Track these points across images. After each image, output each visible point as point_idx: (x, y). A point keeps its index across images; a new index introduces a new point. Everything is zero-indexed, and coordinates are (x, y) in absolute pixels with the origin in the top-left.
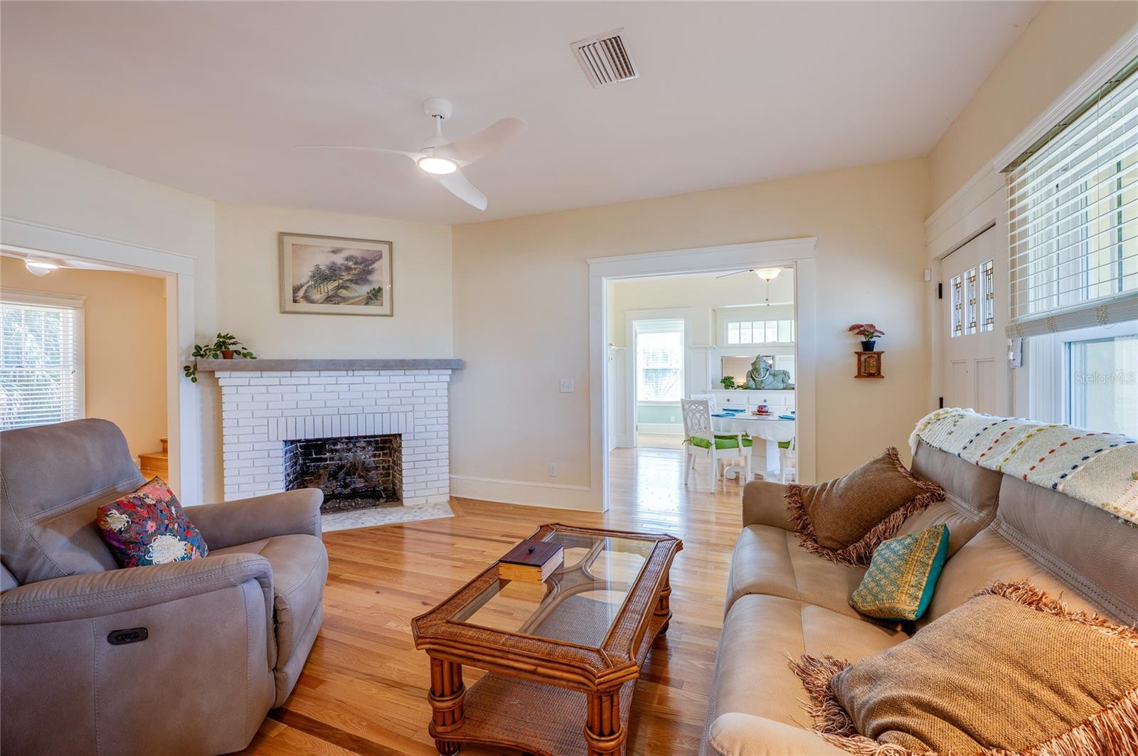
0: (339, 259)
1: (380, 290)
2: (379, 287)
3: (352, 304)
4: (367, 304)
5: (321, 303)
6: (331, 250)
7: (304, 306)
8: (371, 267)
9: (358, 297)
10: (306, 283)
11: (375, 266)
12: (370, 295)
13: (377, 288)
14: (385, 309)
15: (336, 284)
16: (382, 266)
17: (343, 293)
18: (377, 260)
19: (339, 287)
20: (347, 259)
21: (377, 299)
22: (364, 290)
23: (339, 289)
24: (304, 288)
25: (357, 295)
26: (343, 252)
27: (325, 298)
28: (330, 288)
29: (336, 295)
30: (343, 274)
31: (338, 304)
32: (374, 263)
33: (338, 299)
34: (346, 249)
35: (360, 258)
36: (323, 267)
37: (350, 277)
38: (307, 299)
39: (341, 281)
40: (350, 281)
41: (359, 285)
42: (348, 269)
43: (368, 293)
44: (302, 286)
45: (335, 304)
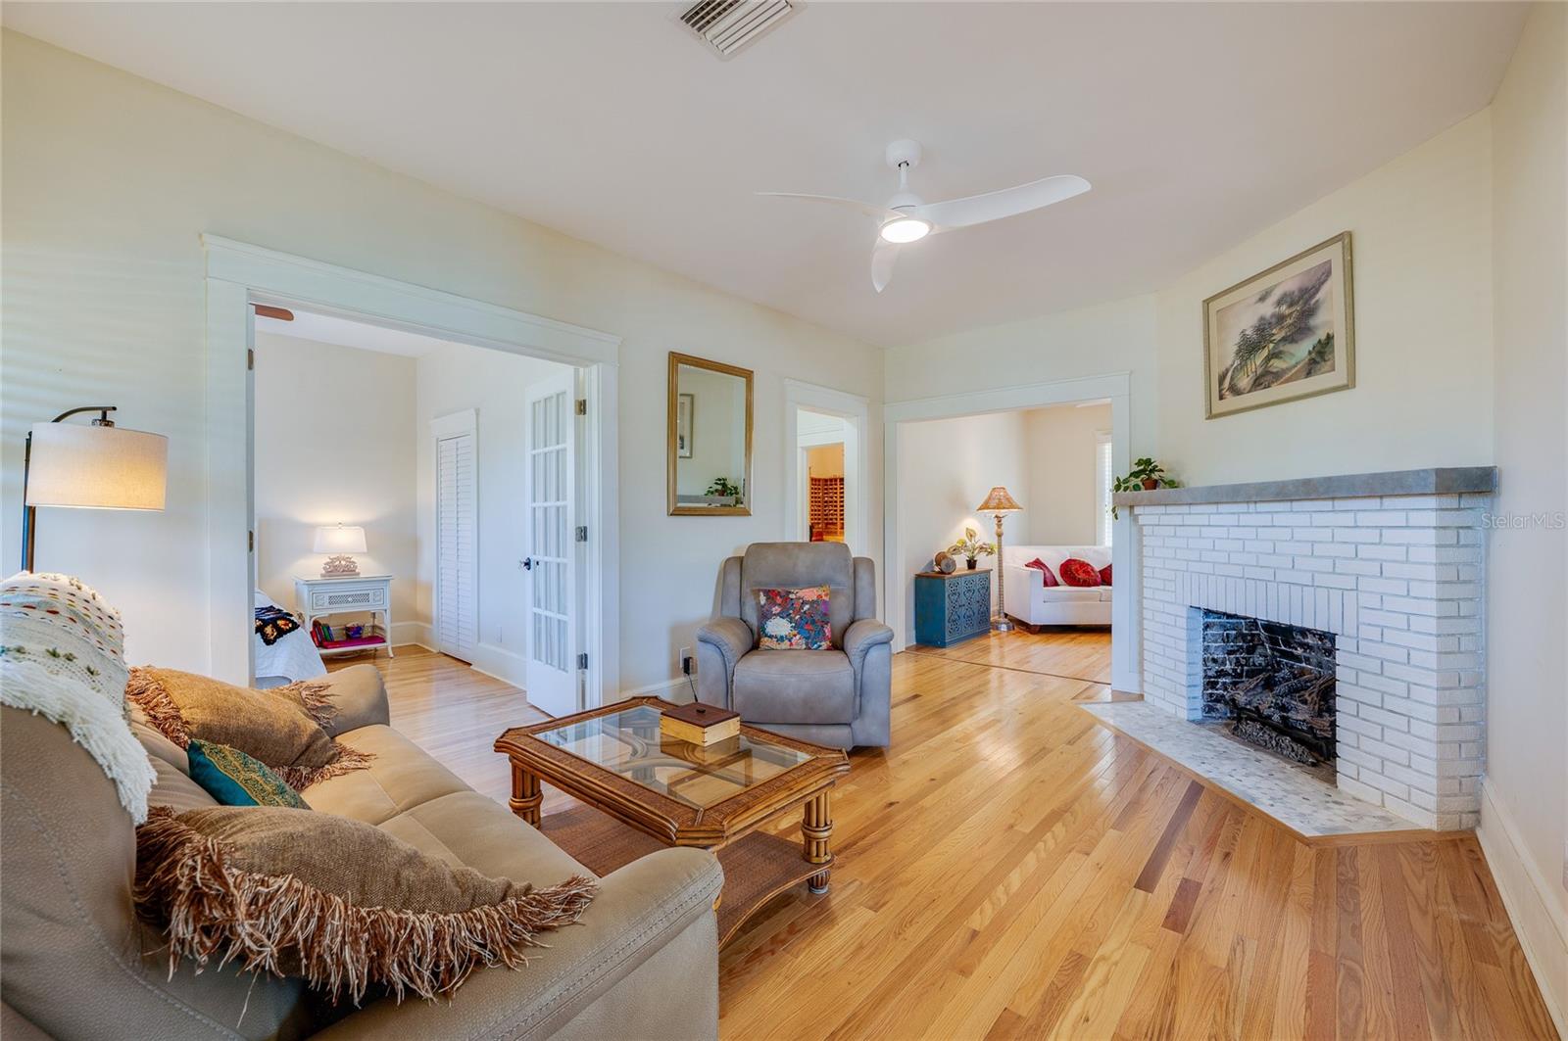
0: (1268, 309)
1: (1330, 338)
2: (1328, 334)
3: (1287, 381)
4: (1309, 374)
5: (1249, 392)
6: (1258, 297)
7: (1232, 402)
8: (1314, 301)
9: (1295, 366)
10: (1232, 366)
11: (1319, 296)
12: (1313, 355)
13: (1323, 337)
14: (1338, 376)
15: (1265, 353)
16: (1332, 292)
17: (1277, 365)
18: (1323, 283)
19: (1268, 358)
20: (1279, 303)
21: (1325, 361)
22: (1303, 350)
23: (1269, 360)
24: (1230, 374)
25: (1293, 362)
26: (1275, 292)
27: (1252, 382)
28: (1258, 362)
29: (1266, 373)
30: (1274, 331)
31: (1269, 387)
32: (1317, 290)
33: (1269, 378)
34: (1276, 286)
35: (1296, 293)
36: (1249, 332)
37: (1283, 334)
38: (1235, 391)
39: (1271, 345)
40: (1284, 339)
41: (1296, 342)
42: (1281, 318)
43: (1310, 353)
44: (1227, 371)
45: (1265, 388)
